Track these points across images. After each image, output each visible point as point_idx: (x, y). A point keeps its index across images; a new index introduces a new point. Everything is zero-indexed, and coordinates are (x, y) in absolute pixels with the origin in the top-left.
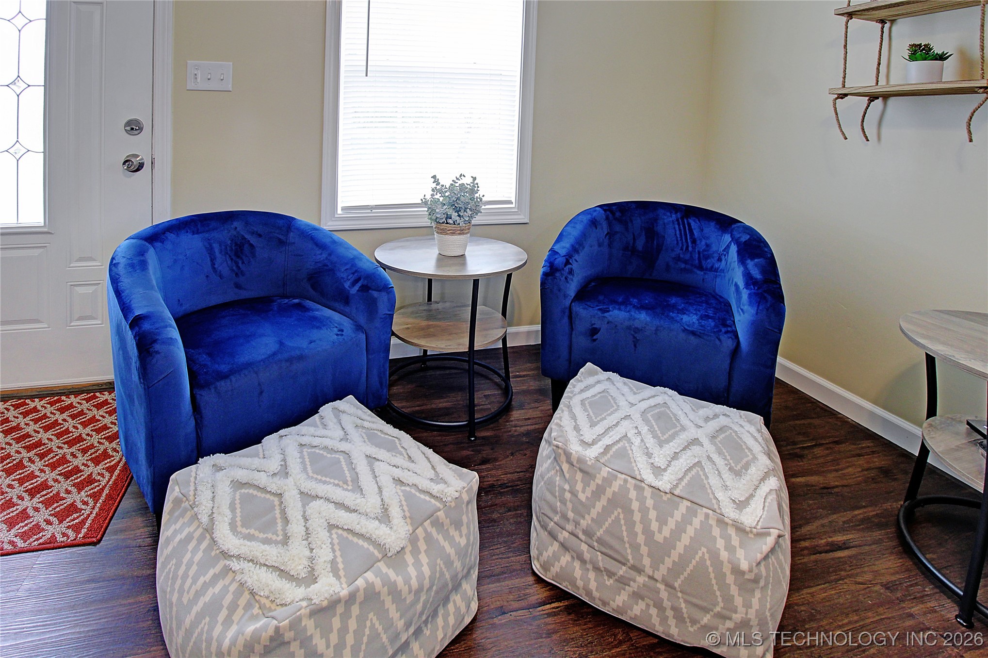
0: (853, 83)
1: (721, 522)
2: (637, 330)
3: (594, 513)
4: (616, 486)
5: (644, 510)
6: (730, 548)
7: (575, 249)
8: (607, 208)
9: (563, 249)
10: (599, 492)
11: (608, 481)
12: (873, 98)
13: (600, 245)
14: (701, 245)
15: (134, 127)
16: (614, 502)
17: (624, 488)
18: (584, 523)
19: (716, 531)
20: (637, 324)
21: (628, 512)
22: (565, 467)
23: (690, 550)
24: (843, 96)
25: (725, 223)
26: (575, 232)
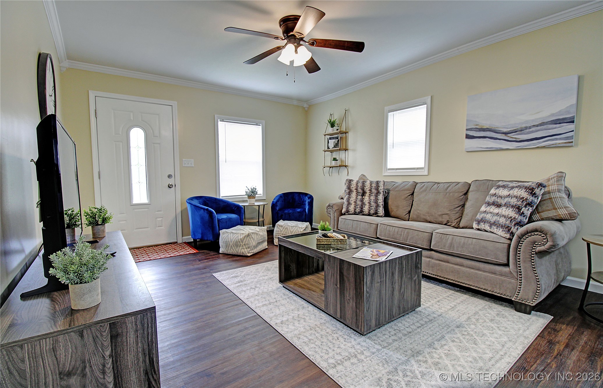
0: (326, 165)
1: (299, 228)
2: (290, 214)
3: (283, 231)
4: (286, 227)
5: (290, 228)
6: (300, 230)
7: (278, 201)
8: (284, 194)
9: (275, 201)
10: (284, 228)
11: (285, 226)
12: (330, 167)
13: (282, 201)
14: (303, 200)
15: (170, 176)
16: (286, 229)
17: (287, 227)
18: (282, 233)
19: (299, 229)
20: (290, 212)
21: (288, 229)
22: (279, 227)
23: (295, 231)
24: (324, 167)
25: (306, 194)
26: (277, 198)
